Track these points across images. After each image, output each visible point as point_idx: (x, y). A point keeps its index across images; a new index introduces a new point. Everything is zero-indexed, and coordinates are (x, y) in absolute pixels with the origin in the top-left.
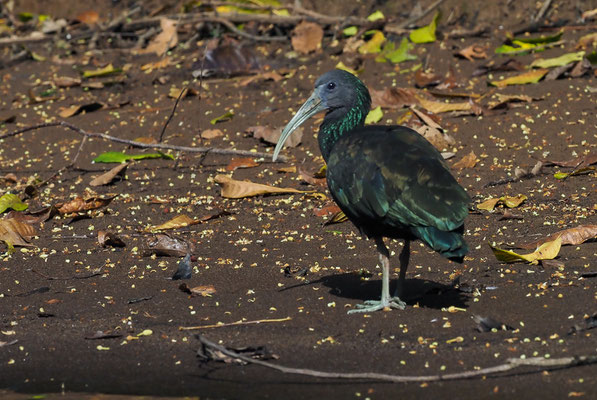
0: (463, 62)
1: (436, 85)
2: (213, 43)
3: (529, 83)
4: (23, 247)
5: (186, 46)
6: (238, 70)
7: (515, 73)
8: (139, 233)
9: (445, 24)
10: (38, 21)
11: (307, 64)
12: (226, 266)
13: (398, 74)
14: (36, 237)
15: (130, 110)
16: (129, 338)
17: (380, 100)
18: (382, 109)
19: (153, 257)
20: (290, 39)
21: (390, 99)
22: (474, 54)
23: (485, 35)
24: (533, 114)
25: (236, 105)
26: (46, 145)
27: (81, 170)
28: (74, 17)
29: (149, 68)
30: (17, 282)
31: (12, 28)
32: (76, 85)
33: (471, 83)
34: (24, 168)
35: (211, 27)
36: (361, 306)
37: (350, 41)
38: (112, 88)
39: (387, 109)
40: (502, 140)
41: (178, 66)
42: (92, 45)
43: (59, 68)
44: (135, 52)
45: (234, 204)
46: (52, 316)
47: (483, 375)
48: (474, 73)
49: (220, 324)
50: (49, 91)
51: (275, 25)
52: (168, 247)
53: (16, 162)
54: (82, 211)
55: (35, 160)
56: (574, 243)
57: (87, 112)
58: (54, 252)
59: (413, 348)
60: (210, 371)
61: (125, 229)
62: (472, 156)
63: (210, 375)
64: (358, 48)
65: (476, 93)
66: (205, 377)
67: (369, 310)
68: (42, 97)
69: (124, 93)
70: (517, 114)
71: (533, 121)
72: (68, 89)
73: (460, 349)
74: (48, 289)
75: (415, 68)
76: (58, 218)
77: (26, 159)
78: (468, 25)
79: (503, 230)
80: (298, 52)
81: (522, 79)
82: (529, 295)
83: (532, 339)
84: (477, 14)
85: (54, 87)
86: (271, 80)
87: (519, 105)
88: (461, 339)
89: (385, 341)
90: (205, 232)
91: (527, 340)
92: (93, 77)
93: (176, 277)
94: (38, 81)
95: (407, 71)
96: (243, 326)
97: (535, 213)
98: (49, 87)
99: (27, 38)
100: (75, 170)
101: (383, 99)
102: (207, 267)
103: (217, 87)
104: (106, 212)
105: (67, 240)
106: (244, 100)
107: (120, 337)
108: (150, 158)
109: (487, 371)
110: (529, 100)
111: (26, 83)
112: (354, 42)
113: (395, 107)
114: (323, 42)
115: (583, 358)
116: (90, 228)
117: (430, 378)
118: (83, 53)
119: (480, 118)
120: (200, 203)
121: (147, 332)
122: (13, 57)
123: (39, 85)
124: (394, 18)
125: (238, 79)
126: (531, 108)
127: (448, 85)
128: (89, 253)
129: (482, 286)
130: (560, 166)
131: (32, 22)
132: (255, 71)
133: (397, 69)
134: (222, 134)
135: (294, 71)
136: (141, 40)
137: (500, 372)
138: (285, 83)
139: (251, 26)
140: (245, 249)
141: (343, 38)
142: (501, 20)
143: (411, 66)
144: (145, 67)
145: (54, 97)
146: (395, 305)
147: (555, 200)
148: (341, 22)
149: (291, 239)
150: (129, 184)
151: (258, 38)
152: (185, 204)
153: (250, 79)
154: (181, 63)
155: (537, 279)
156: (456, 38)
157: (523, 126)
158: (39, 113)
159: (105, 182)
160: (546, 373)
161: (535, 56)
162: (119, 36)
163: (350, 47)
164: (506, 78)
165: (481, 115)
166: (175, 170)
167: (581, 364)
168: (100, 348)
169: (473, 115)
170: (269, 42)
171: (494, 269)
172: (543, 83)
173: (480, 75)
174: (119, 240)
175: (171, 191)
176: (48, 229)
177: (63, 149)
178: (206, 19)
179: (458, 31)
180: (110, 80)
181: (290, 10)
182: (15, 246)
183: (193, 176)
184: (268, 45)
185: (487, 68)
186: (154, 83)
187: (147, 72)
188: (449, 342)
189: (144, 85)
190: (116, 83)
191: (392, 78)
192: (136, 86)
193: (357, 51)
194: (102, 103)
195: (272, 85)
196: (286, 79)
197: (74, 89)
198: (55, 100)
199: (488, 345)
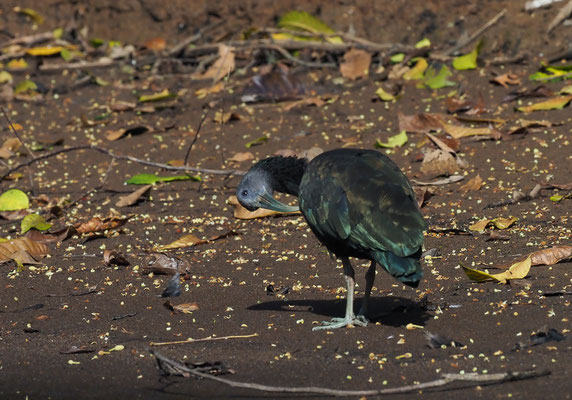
0: (498, 88)
1: (467, 110)
2: (266, 69)
3: (554, 109)
4: (32, 265)
5: (242, 72)
6: (285, 95)
7: (543, 99)
8: (146, 252)
9: (489, 51)
10: (108, 47)
11: (352, 90)
12: (217, 284)
13: (434, 100)
14: (49, 256)
15: (173, 134)
16: (101, 353)
17: (409, 125)
18: (407, 133)
19: (151, 275)
20: (338, 65)
21: (419, 124)
22: (508, 80)
23: (524, 62)
24: (548, 139)
25: (274, 130)
26: (87, 167)
27: (111, 191)
28: (142, 43)
29: (202, 93)
30: (16, 299)
31: (85, 54)
32: (129, 110)
33: (500, 109)
34: (60, 189)
35: (267, 53)
36: (326, 323)
37: (396, 67)
38: (163, 112)
39: (414, 133)
40: (513, 164)
41: (231, 91)
42: (154, 71)
43: (119, 93)
44: (193, 77)
45: (244, 224)
46: (36, 331)
47: (420, 389)
48: (505, 99)
49: (190, 339)
50: (103, 115)
51: (328, 52)
52: (165, 266)
53: (54, 183)
54: (99, 231)
55: (72, 182)
56: (548, 263)
57: (133, 135)
58: (60, 270)
59: (362, 364)
60: (168, 385)
61: (135, 248)
62: (478, 179)
63: (166, 389)
64: (403, 74)
65: (502, 118)
66: (162, 390)
67: (333, 327)
68: (95, 120)
69: (173, 117)
70: (534, 139)
71: (546, 146)
72: (122, 113)
73: (406, 364)
74: (42, 306)
75: (452, 94)
76: (76, 237)
77: (64, 180)
78: (510, 52)
79: (486, 251)
80: (346, 78)
81: (548, 105)
82: (487, 313)
83: (476, 356)
84: (519, 42)
85: (109, 111)
86: (314, 105)
87: (538, 130)
88: (410, 355)
89: (339, 357)
90: (207, 252)
91: (471, 356)
92: (148, 101)
93: (165, 295)
94: (96, 105)
95: (443, 97)
96: (211, 342)
97: (522, 234)
98: (105, 111)
99: (95, 63)
100: (107, 191)
101: (411, 124)
102: (198, 285)
103: (261, 111)
104: (121, 232)
105: (77, 258)
106: (283, 123)
107: (94, 352)
108: (179, 180)
109: (423, 385)
110: (549, 124)
111: (83, 108)
112: (400, 69)
113: (422, 131)
114: (370, 68)
115: (516, 374)
116: (101, 248)
117: (370, 392)
118: (145, 78)
119: (499, 142)
120: (213, 223)
121: (119, 347)
122: (78, 82)
123: (96, 109)
124: (440, 45)
125: (283, 104)
126: (549, 133)
127: (477, 110)
128: (93, 271)
129: (445, 304)
130: (560, 189)
131: (102, 49)
132: (301, 96)
133: (434, 95)
134: (253, 157)
135: (337, 96)
136: (201, 67)
137: (435, 387)
138: (326, 108)
139: (305, 53)
140: (239, 268)
141: (389, 65)
142: (541, 47)
143: (448, 92)
144: (200, 92)
145: (107, 120)
146: (358, 322)
147: (544, 222)
148: (388, 49)
149: (285, 258)
150: (153, 205)
151: (310, 64)
152: (198, 225)
153: (294, 104)
154: (235, 88)
155: (501, 297)
156: (497, 65)
157: (536, 151)
158: (88, 136)
159: (130, 203)
160: (479, 388)
161: (567, 82)
162: (179, 61)
163: (395, 74)
164: (534, 103)
165: (500, 139)
166: (199, 191)
167: (513, 379)
168: (71, 362)
169: (493, 140)
170: (320, 69)
171: (464, 288)
172: (567, 108)
173: (511, 101)
174: (123, 259)
175: (190, 212)
176: (63, 247)
177: (100, 171)
178: (262, 46)
179: (500, 58)
180: (163, 104)
181: (342, 38)
182: (24, 264)
183: (215, 197)
184: (320, 72)
185: (517, 94)
186: (204, 107)
187: (201, 97)
188: (398, 358)
189: (194, 109)
190: (167, 107)
191: (427, 103)
192: (187, 110)
193: (402, 78)
194: (148, 127)
195: (313, 109)
196: (328, 104)
197: (128, 114)
198: (106, 124)
199: (433, 361)
